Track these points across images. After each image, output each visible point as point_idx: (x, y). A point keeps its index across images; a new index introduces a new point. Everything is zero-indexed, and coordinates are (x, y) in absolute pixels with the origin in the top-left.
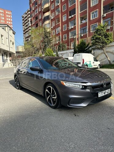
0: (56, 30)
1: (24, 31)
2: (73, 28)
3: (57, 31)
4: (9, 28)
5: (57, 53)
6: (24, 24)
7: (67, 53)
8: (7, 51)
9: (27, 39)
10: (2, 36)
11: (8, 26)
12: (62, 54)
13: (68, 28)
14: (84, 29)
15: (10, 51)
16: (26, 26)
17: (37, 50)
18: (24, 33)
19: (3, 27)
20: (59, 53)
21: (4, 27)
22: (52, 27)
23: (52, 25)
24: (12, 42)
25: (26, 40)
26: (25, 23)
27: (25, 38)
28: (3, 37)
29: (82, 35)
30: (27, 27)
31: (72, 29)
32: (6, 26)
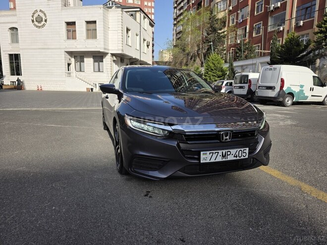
0: (238, 14)
1: (175, 19)
2: (278, 8)
3: (240, 17)
4: (143, 15)
5: (232, 65)
6: (176, 5)
7: (253, 64)
8: (135, 58)
9: (179, 36)
10: (128, 30)
11: (141, 9)
12: (242, 66)
13: (266, 8)
14: (307, 8)
15: (142, 59)
16: (180, 10)
17: (191, 59)
18: (175, 25)
19: (131, 13)
20: (235, 64)
21: (133, 13)
22: (231, 8)
23: (230, 3)
24: (146, 42)
25: (178, 39)
26: (178, 3)
27: (177, 34)
28: (130, 33)
29: (301, 23)
30: (182, 11)
31: (276, 9)
32: (138, 11)
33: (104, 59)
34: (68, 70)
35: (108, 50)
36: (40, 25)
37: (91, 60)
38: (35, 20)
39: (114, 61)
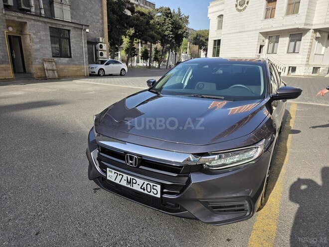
33: (303, 38)
34: (260, 53)
35: (312, 25)
36: (242, 8)
37: (287, 39)
38: (238, 4)
39: (317, 38)
